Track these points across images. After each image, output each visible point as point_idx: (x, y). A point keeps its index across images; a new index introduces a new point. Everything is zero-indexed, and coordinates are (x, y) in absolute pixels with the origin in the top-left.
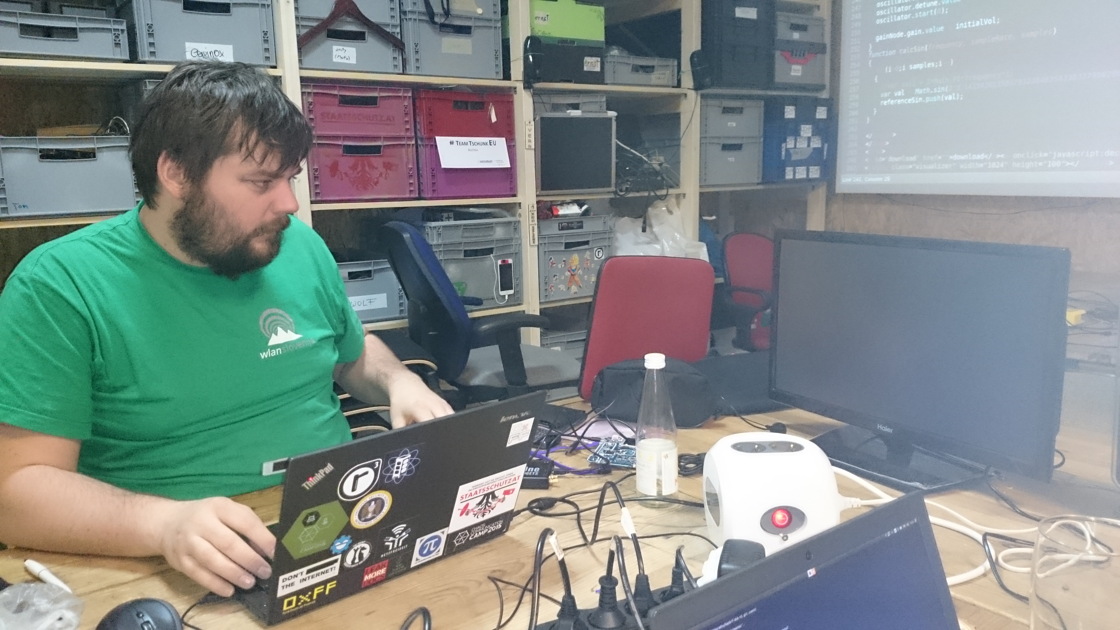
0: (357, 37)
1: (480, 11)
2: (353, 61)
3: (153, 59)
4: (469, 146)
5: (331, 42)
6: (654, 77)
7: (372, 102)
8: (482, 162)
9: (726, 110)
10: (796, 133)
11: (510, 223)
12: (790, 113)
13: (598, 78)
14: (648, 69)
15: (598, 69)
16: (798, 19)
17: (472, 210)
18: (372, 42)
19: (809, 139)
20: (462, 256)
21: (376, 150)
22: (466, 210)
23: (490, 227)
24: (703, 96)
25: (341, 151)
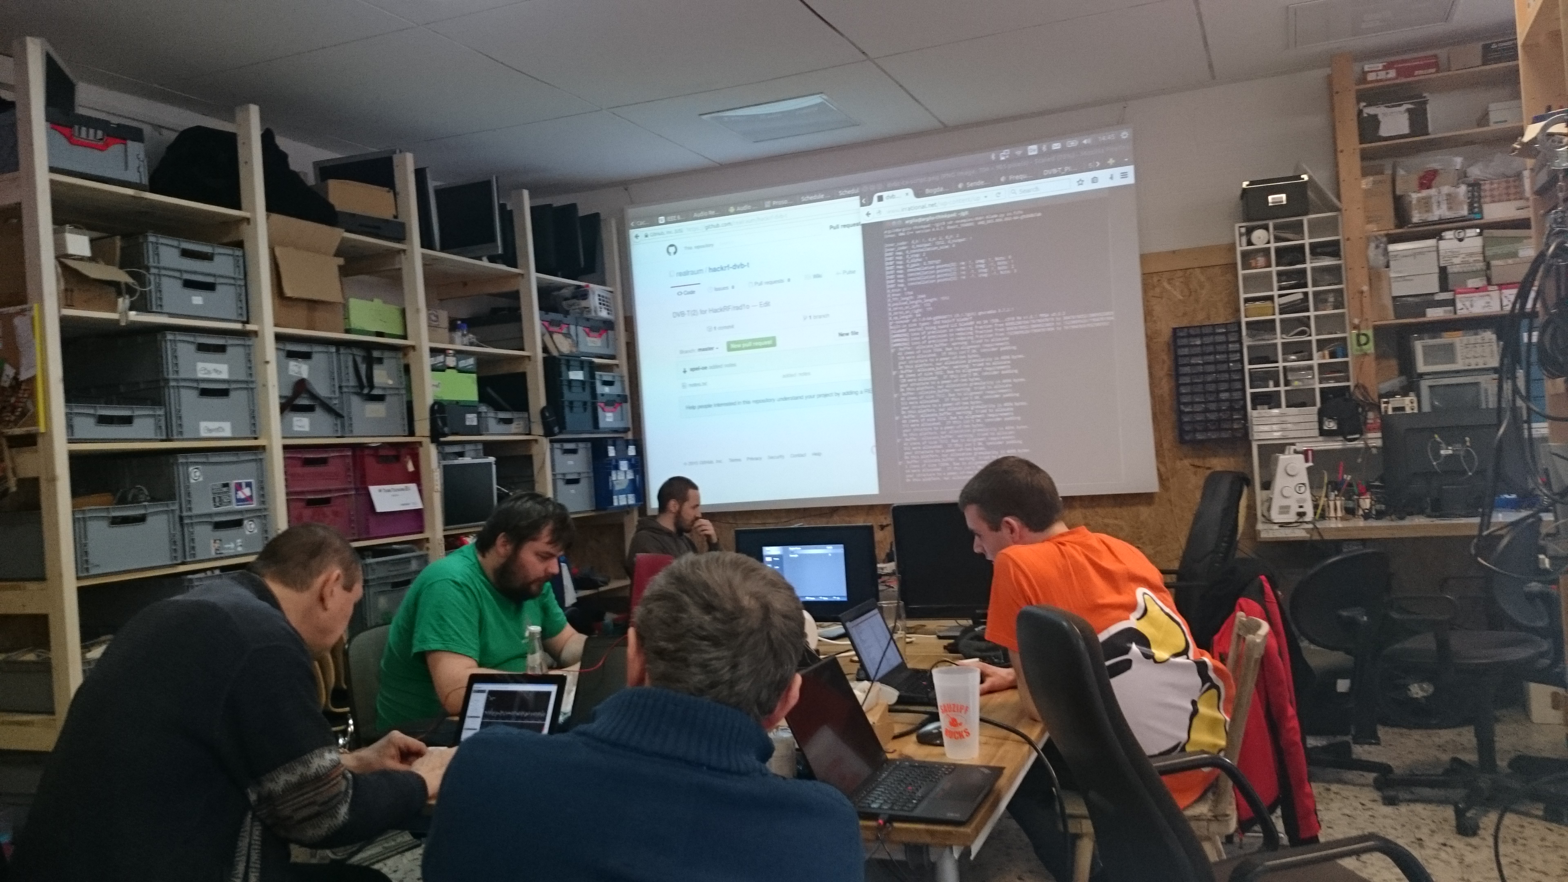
0: (309, 409)
1: (391, 382)
2: (307, 428)
3: (180, 437)
4: (393, 493)
5: (291, 414)
6: (513, 427)
7: (324, 461)
8: (403, 505)
9: (567, 451)
10: (617, 468)
11: (422, 556)
12: (612, 452)
13: (475, 431)
14: (508, 421)
15: (475, 423)
16: (607, 377)
17: (395, 546)
18: (319, 413)
19: (625, 472)
20: (389, 588)
21: (327, 501)
22: (389, 547)
23: (408, 561)
24: (552, 441)
25: (303, 504)
